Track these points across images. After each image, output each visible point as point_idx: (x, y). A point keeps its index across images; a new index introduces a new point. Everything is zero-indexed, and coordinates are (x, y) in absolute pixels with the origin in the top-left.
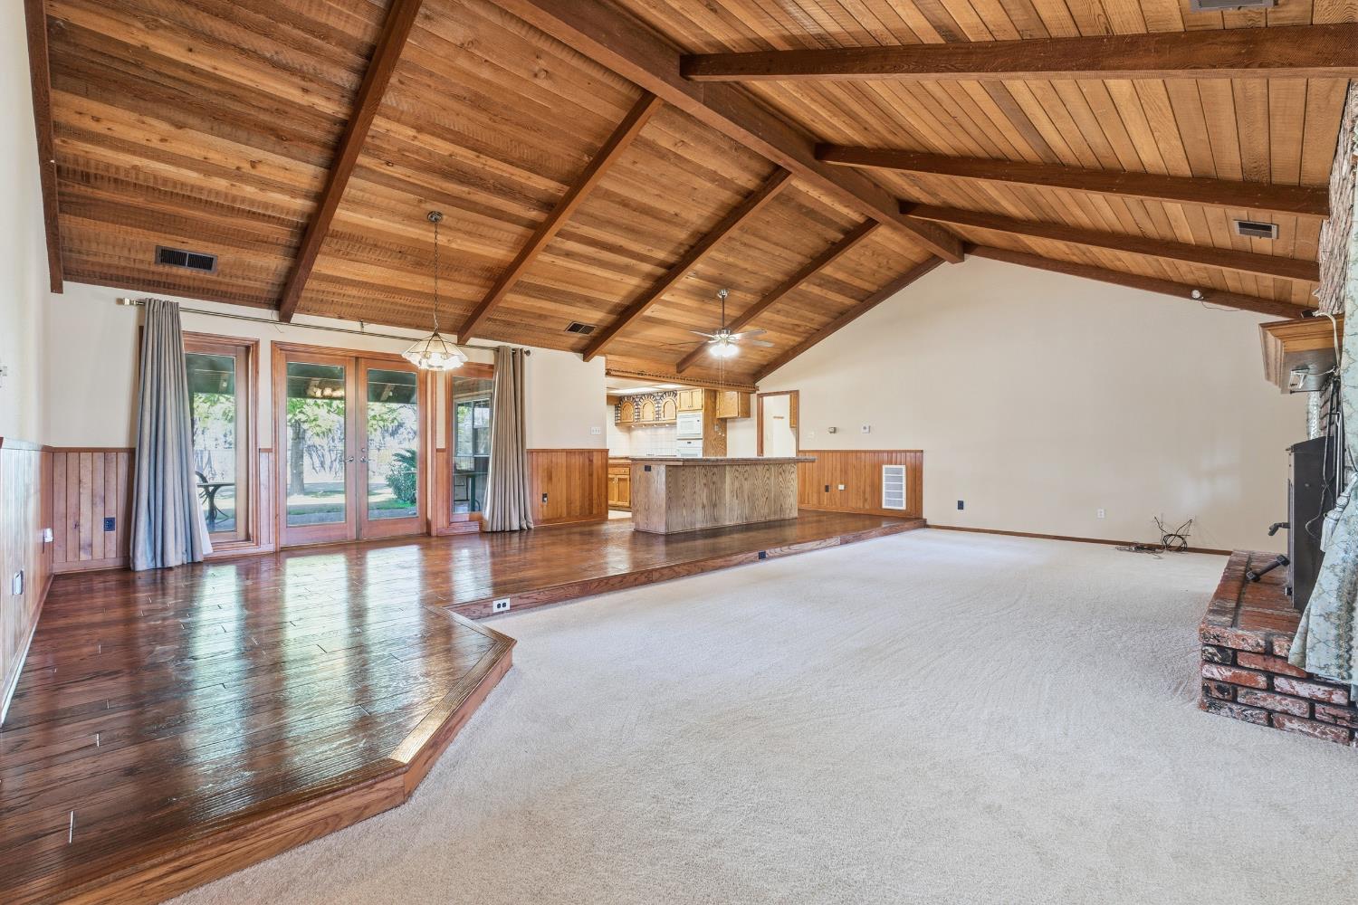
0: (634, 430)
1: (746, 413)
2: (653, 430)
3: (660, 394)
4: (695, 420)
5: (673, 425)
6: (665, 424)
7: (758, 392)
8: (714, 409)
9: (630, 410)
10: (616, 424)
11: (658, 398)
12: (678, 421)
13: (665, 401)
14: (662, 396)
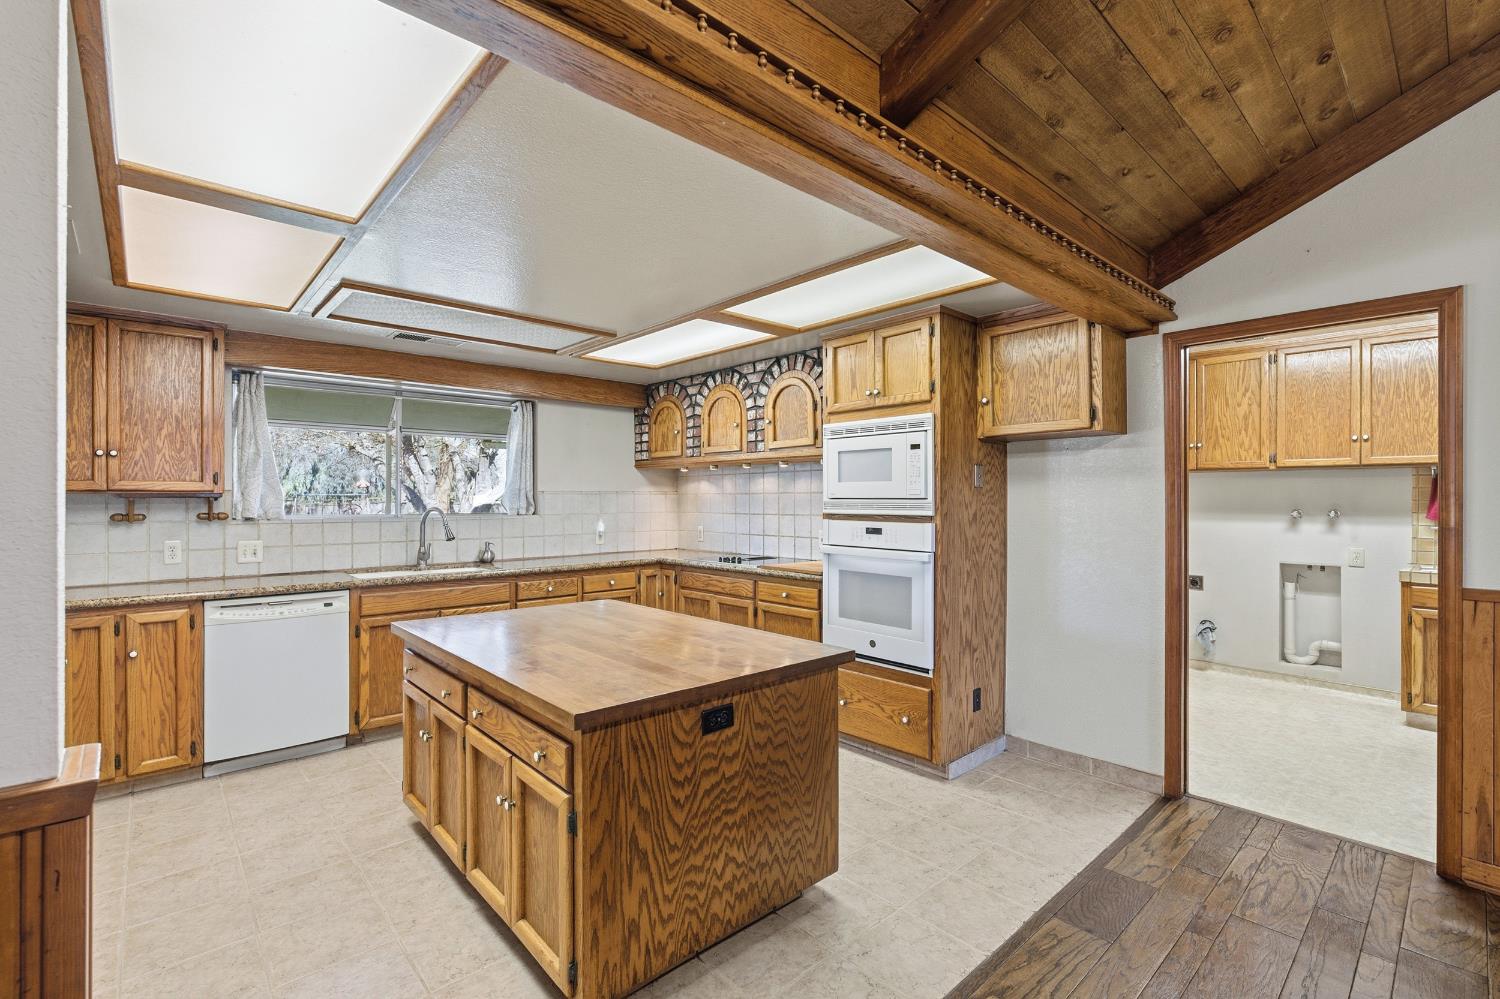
0: (686, 478)
1: (1116, 416)
2: (740, 481)
3: (760, 367)
4: (899, 442)
5: (812, 462)
6: (774, 462)
7: (1166, 328)
8: (972, 405)
9: (674, 419)
10: (639, 464)
11: (753, 379)
12: (830, 449)
13: (776, 387)
14: (769, 371)
